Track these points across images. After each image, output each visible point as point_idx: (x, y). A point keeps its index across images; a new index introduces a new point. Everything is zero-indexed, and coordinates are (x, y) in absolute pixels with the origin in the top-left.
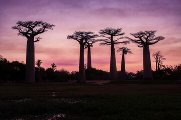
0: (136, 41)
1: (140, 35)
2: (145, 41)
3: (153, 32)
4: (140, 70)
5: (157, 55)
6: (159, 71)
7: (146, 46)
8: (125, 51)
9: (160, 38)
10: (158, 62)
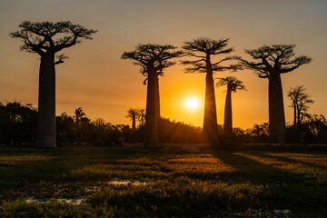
0: (253, 66)
1: (262, 53)
2: (273, 65)
5: (296, 94)
6: (298, 125)
7: (273, 74)
8: (232, 85)
9: (302, 61)
10: (298, 108)
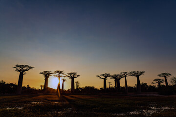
0: (68, 76)
1: (71, 74)
3: (76, 73)
4: (69, 89)
7: (73, 78)
8: (64, 80)
9: (78, 76)
10: (77, 85)
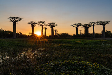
0: (49, 26)
1: (51, 24)
2: (52, 26)
3: (55, 23)
4: (50, 35)
5: (56, 30)
6: (56, 35)
7: (52, 27)
8: (46, 29)
9: (56, 25)
10: (56, 32)
